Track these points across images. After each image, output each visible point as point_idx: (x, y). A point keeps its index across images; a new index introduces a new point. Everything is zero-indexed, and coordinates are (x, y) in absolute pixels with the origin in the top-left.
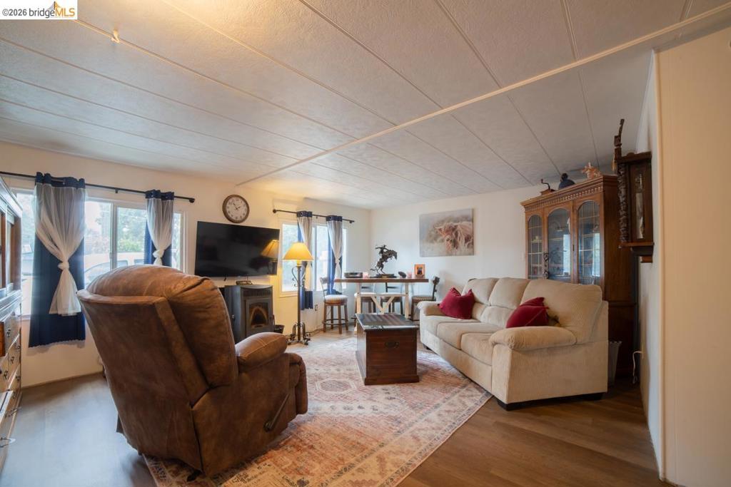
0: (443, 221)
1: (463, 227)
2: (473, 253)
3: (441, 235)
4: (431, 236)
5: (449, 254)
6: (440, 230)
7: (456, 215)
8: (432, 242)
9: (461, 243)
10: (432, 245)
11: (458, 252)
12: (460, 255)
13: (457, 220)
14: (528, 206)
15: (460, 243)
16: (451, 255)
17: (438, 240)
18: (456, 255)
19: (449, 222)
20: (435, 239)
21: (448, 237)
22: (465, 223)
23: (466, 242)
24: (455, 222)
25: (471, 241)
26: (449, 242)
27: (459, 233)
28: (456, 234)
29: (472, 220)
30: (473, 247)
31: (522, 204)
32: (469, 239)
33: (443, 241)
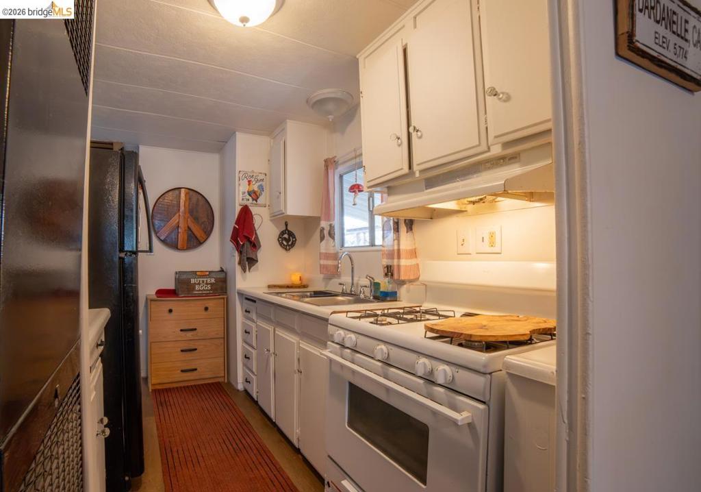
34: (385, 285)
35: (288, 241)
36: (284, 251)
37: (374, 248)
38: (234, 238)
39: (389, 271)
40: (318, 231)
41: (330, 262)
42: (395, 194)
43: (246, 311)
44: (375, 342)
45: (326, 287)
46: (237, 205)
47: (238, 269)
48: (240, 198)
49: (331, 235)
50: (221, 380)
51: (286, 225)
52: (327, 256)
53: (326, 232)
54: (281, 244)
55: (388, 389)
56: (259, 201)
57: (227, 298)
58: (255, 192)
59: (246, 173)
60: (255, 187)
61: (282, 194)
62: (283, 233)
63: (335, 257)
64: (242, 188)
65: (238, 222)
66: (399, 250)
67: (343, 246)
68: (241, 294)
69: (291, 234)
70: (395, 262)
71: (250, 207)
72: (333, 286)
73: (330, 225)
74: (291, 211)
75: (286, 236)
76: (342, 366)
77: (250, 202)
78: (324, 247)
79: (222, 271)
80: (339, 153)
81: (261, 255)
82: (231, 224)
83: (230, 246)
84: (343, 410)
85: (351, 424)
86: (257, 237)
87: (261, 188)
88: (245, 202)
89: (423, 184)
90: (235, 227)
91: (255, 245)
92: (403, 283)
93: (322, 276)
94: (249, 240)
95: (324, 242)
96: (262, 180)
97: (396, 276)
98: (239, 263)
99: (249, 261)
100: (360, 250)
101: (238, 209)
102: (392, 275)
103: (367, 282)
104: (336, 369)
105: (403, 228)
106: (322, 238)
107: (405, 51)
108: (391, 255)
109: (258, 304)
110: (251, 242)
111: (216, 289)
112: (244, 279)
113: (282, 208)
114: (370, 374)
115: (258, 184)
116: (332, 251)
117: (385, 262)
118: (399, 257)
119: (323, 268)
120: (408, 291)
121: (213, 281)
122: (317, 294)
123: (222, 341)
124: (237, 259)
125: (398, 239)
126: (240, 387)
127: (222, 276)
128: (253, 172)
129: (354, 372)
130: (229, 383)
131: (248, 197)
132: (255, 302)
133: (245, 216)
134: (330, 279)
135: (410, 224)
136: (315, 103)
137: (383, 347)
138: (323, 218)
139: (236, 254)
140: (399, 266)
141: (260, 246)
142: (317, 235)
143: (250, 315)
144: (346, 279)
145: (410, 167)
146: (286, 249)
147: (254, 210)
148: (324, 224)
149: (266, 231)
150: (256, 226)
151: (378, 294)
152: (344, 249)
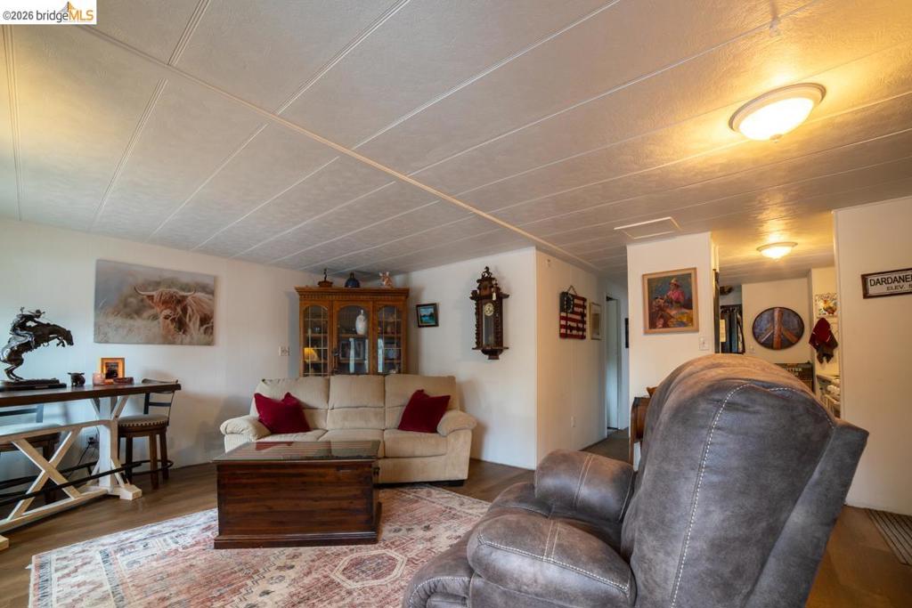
0: (158, 284)
1: (198, 302)
2: (210, 343)
3: (152, 308)
4: (126, 305)
5: (167, 340)
6: (151, 297)
7: (185, 280)
8: (129, 316)
9: (194, 326)
10: (130, 322)
11: (188, 339)
12: (191, 344)
13: (186, 288)
14: (304, 293)
15: (191, 325)
16: (173, 343)
17: (145, 315)
18: (182, 344)
19: (170, 287)
20: (138, 312)
21: (167, 312)
22: (200, 295)
23: (201, 325)
24: (183, 290)
25: (210, 324)
26: (168, 321)
27: (189, 308)
28: (185, 310)
29: (212, 293)
30: (212, 333)
31: (297, 289)
32: (207, 321)
33: (155, 317)
46: (815, 318)
47: (818, 361)
56: (834, 314)
58: (830, 308)
59: (822, 295)
64: (819, 306)
65: (815, 330)
68: (819, 378)
77: (826, 316)
79: (807, 363)
87: (837, 304)
88: (822, 316)
90: (812, 334)
91: (832, 345)
96: (837, 299)
98: (818, 357)
99: (826, 357)
112: (823, 368)
121: (800, 370)
124: (816, 355)
127: (808, 366)
128: (828, 294)
131: (825, 312)
133: (823, 325)
141: (837, 345)
147: (830, 320)
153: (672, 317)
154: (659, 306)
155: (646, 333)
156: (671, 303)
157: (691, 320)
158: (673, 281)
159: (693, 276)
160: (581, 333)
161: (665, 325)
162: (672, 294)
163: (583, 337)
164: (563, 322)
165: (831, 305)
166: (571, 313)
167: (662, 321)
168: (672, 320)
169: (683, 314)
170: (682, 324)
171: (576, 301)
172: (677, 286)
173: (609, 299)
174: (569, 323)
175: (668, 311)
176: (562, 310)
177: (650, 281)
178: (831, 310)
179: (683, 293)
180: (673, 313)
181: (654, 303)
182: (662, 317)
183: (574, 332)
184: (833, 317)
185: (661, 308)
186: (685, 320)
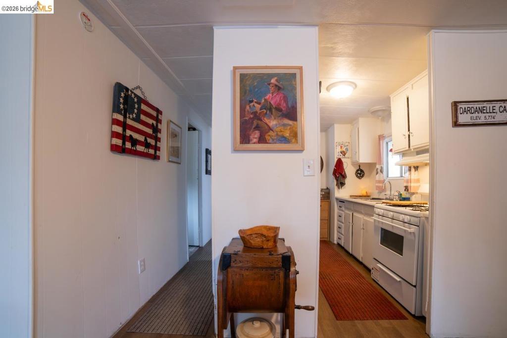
34: (405, 194)
35: (360, 174)
36: (358, 179)
37: (402, 178)
38: (335, 173)
39: (406, 188)
40: (375, 170)
41: (381, 185)
42: (406, 156)
43: (340, 207)
44: (388, 212)
45: (379, 196)
46: (335, 158)
47: (336, 188)
48: (337, 155)
49: (382, 171)
50: (326, 239)
51: (360, 167)
52: (379, 182)
53: (379, 171)
54: (357, 176)
55: (393, 226)
56: (346, 156)
57: (330, 202)
59: (339, 143)
60: (344, 149)
61: (357, 154)
62: (358, 170)
63: (383, 181)
64: (338, 150)
65: (336, 166)
66: (410, 179)
67: (388, 177)
68: (337, 199)
69: (362, 171)
70: (409, 185)
71: (342, 159)
72: (382, 196)
73: (381, 167)
74: (361, 161)
75: (359, 172)
76: (379, 221)
77: (341, 157)
78: (378, 177)
79: (327, 188)
80: (386, 133)
81: (347, 181)
82: (332, 167)
83: (332, 177)
84: (379, 238)
85: (381, 243)
86: (345, 173)
87: (347, 149)
88: (339, 157)
89: (416, 153)
90: (334, 169)
91: (344, 177)
92: (413, 194)
93: (377, 191)
94: (341, 174)
95: (378, 175)
96: (348, 146)
97: (409, 191)
98: (337, 185)
99: (341, 184)
100: (395, 179)
101: (336, 160)
102: (408, 190)
103: (397, 194)
104: (377, 224)
105: (413, 170)
106: (377, 173)
107: (408, 99)
108: (407, 181)
109: (345, 203)
110: (342, 175)
111: (325, 197)
112: (339, 192)
113: (357, 159)
114: (388, 224)
115: (345, 147)
116: (382, 179)
117: (405, 184)
118: (411, 182)
119: (378, 188)
120: (415, 197)
121: (323, 193)
122: (373, 199)
123: (327, 221)
124: (335, 183)
125: (410, 174)
126: (335, 242)
127: (327, 191)
128: (343, 142)
129: (382, 223)
130: (330, 241)
131: (341, 154)
132: (344, 202)
133: (339, 163)
134: (381, 193)
135: (416, 168)
136: (372, 112)
137: (392, 213)
138: (377, 163)
139: (335, 181)
140: (411, 186)
141: (346, 177)
142: (375, 172)
143: (341, 208)
144: (388, 192)
145: (409, 147)
146: (359, 178)
148: (378, 166)
149: (349, 170)
150: (345, 167)
151: (401, 199)
152: (388, 178)
153: (270, 129)
154: (255, 113)
155: (235, 150)
156: (270, 110)
157: (295, 135)
158: (273, 81)
159: (298, 77)
160: (152, 151)
161: (262, 140)
162: (272, 98)
163: (156, 157)
164: (118, 129)
165: (344, 150)
166: (133, 119)
167: (257, 134)
168: (271, 133)
169: (284, 125)
170: (284, 140)
171: (144, 107)
172: (278, 88)
173: (192, 128)
174: (129, 133)
175: (266, 120)
176: (116, 109)
177: (243, 77)
178: (344, 153)
179: (285, 98)
180: (273, 123)
181: (248, 107)
182: (257, 128)
183: (140, 148)
184: (344, 158)
185: (257, 116)
186: (287, 134)
